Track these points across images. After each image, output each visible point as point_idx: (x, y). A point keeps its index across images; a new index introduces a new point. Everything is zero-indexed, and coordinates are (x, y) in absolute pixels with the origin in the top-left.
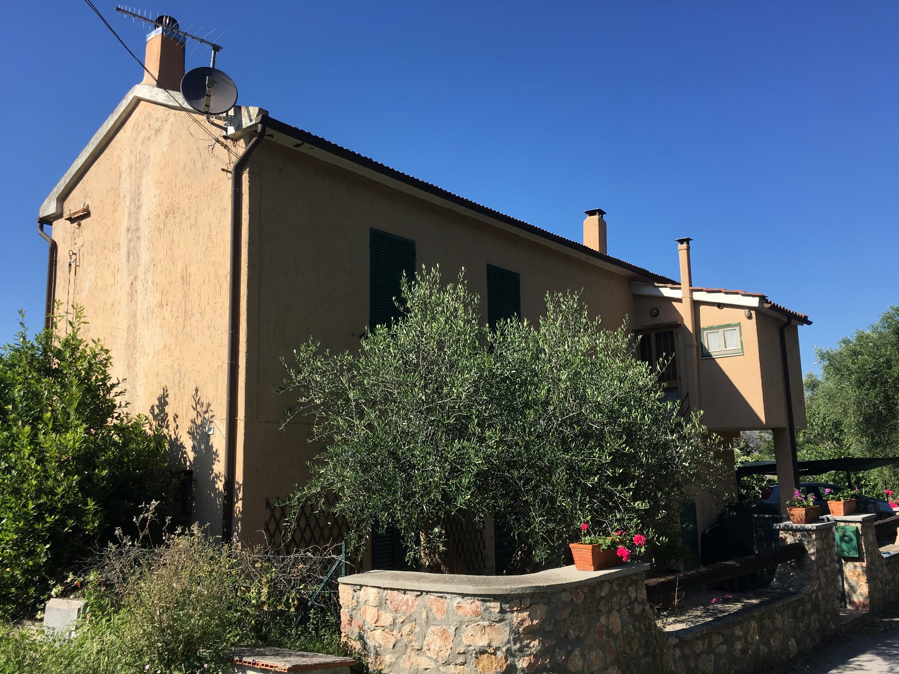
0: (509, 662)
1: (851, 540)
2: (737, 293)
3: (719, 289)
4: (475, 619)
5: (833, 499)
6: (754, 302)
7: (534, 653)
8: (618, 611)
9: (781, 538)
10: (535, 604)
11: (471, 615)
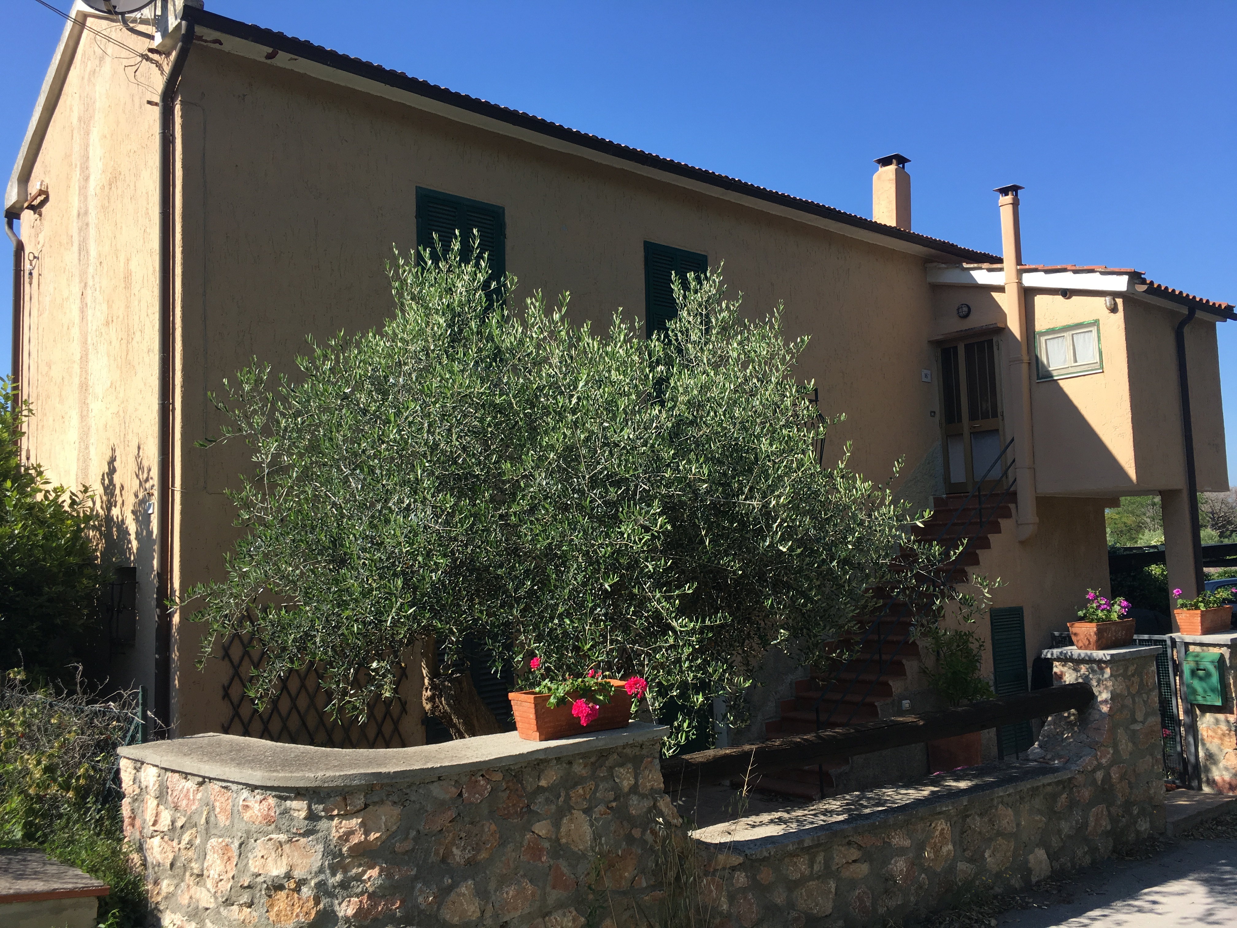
0: (321, 906)
1: (1208, 675)
2: (1092, 271)
3: (1064, 266)
4: (266, 829)
5: (1183, 606)
6: (1120, 283)
7: (371, 890)
8: (587, 811)
9: (1055, 673)
10: (375, 803)
11: (260, 822)
